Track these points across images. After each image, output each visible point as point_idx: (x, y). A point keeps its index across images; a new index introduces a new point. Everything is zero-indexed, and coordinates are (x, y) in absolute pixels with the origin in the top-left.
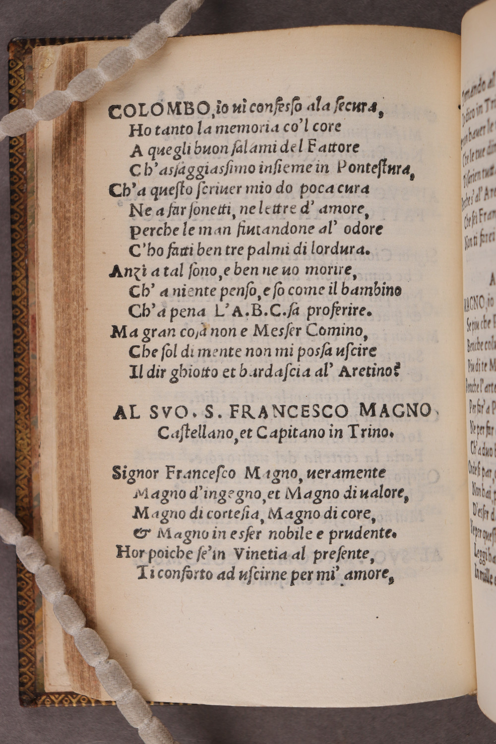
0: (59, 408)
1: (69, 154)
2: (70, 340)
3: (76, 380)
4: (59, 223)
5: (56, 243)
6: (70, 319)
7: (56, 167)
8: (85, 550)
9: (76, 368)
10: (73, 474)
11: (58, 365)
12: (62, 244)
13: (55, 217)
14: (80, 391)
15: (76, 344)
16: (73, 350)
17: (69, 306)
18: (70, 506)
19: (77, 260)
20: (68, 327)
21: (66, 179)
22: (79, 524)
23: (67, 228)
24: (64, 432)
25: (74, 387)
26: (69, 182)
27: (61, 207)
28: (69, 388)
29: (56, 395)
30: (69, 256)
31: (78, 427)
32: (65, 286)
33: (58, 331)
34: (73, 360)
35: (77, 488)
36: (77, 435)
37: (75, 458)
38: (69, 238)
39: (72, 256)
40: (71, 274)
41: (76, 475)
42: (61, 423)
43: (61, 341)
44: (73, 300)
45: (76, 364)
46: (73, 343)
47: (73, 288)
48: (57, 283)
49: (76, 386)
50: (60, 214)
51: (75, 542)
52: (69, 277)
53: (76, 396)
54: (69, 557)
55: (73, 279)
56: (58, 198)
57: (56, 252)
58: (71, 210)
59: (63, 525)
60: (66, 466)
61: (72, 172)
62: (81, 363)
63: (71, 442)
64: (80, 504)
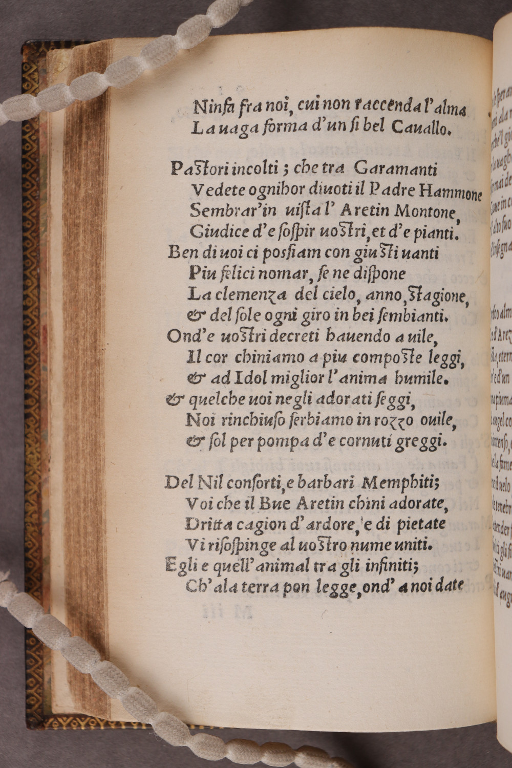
0: (66, 420)
1: (79, 159)
2: (78, 349)
3: (83, 390)
4: (69, 230)
5: (66, 250)
6: (78, 328)
7: (66, 173)
8: (88, 565)
9: (84, 378)
10: (78, 487)
11: (66, 376)
12: (72, 252)
13: (65, 224)
14: (87, 401)
15: (83, 354)
16: (81, 360)
17: (77, 315)
18: (75, 520)
19: (86, 267)
20: (76, 336)
21: (76, 185)
22: (84, 538)
23: (77, 235)
24: (70, 445)
25: (81, 398)
26: (79, 187)
27: (71, 213)
28: (76, 399)
29: (64, 407)
30: (78, 263)
31: (84, 438)
32: (73, 294)
33: (67, 341)
34: (80, 369)
35: (82, 501)
36: (83, 447)
37: (81, 470)
38: (78, 245)
39: (81, 263)
40: (80, 281)
41: (82, 487)
42: (68, 436)
43: (69, 351)
44: (82, 309)
45: (83, 374)
46: (81, 352)
47: (82, 296)
48: (66, 292)
49: (83, 396)
50: (70, 221)
51: (80, 556)
52: (78, 285)
53: (83, 407)
54: (73, 573)
55: (82, 286)
56: (68, 204)
57: (65, 260)
58: (81, 216)
59: (68, 539)
60: (72, 480)
61: (82, 177)
62: (88, 372)
63: (77, 454)
64: (85, 518)
